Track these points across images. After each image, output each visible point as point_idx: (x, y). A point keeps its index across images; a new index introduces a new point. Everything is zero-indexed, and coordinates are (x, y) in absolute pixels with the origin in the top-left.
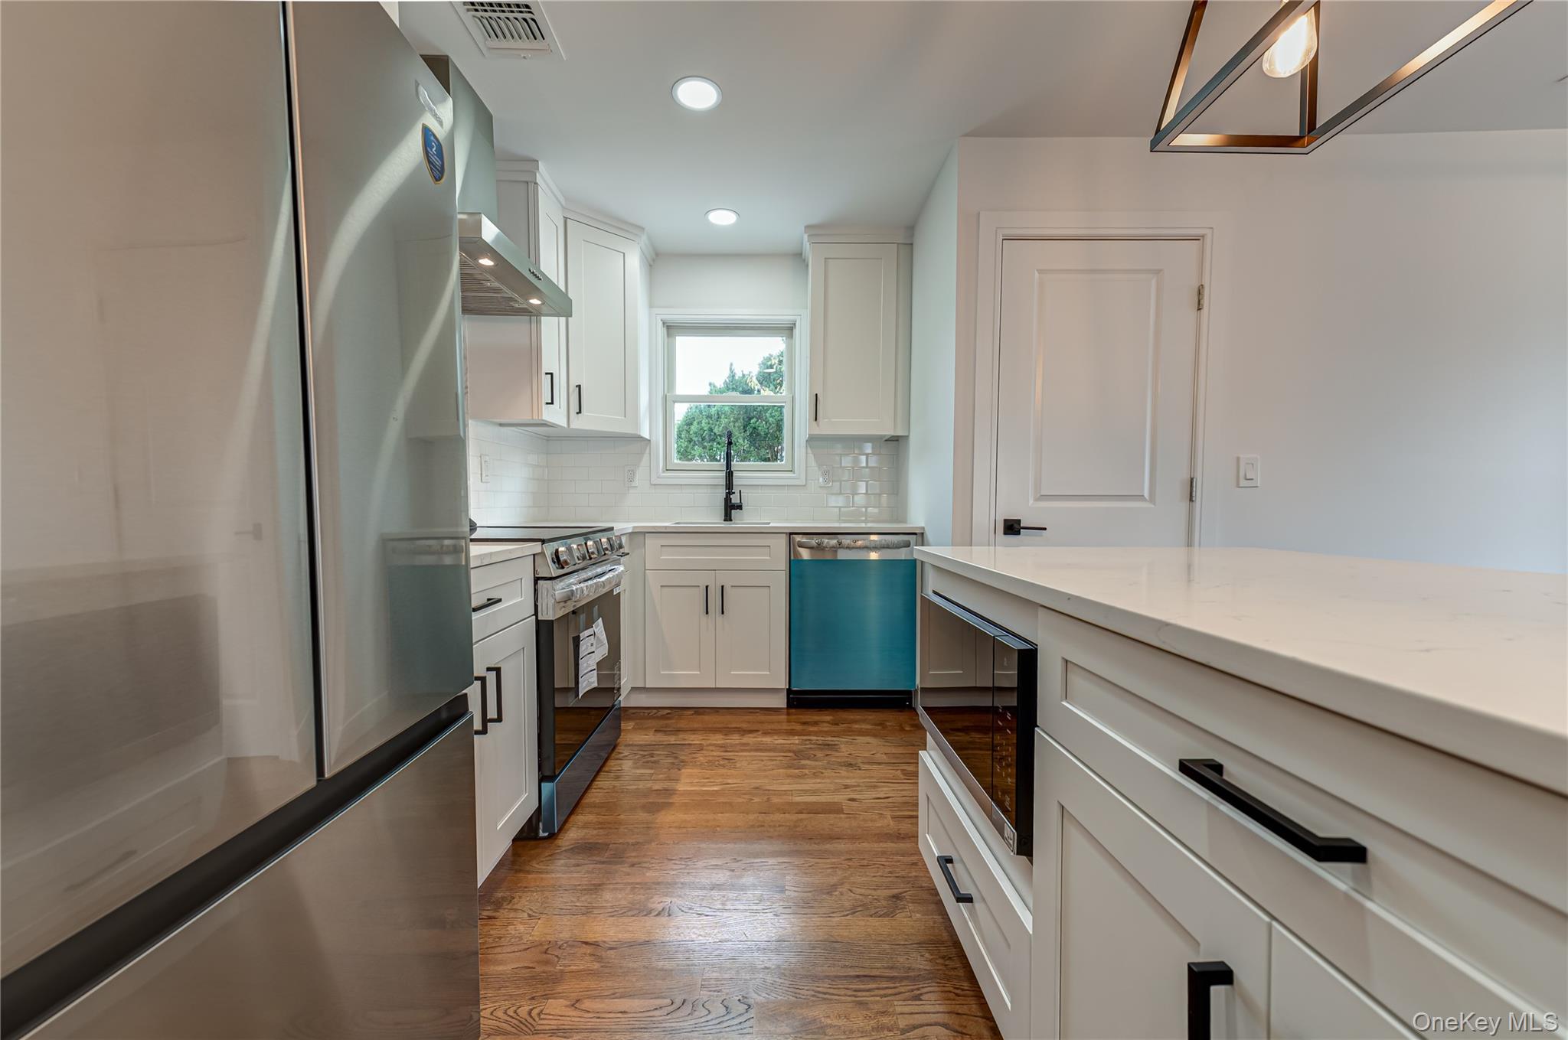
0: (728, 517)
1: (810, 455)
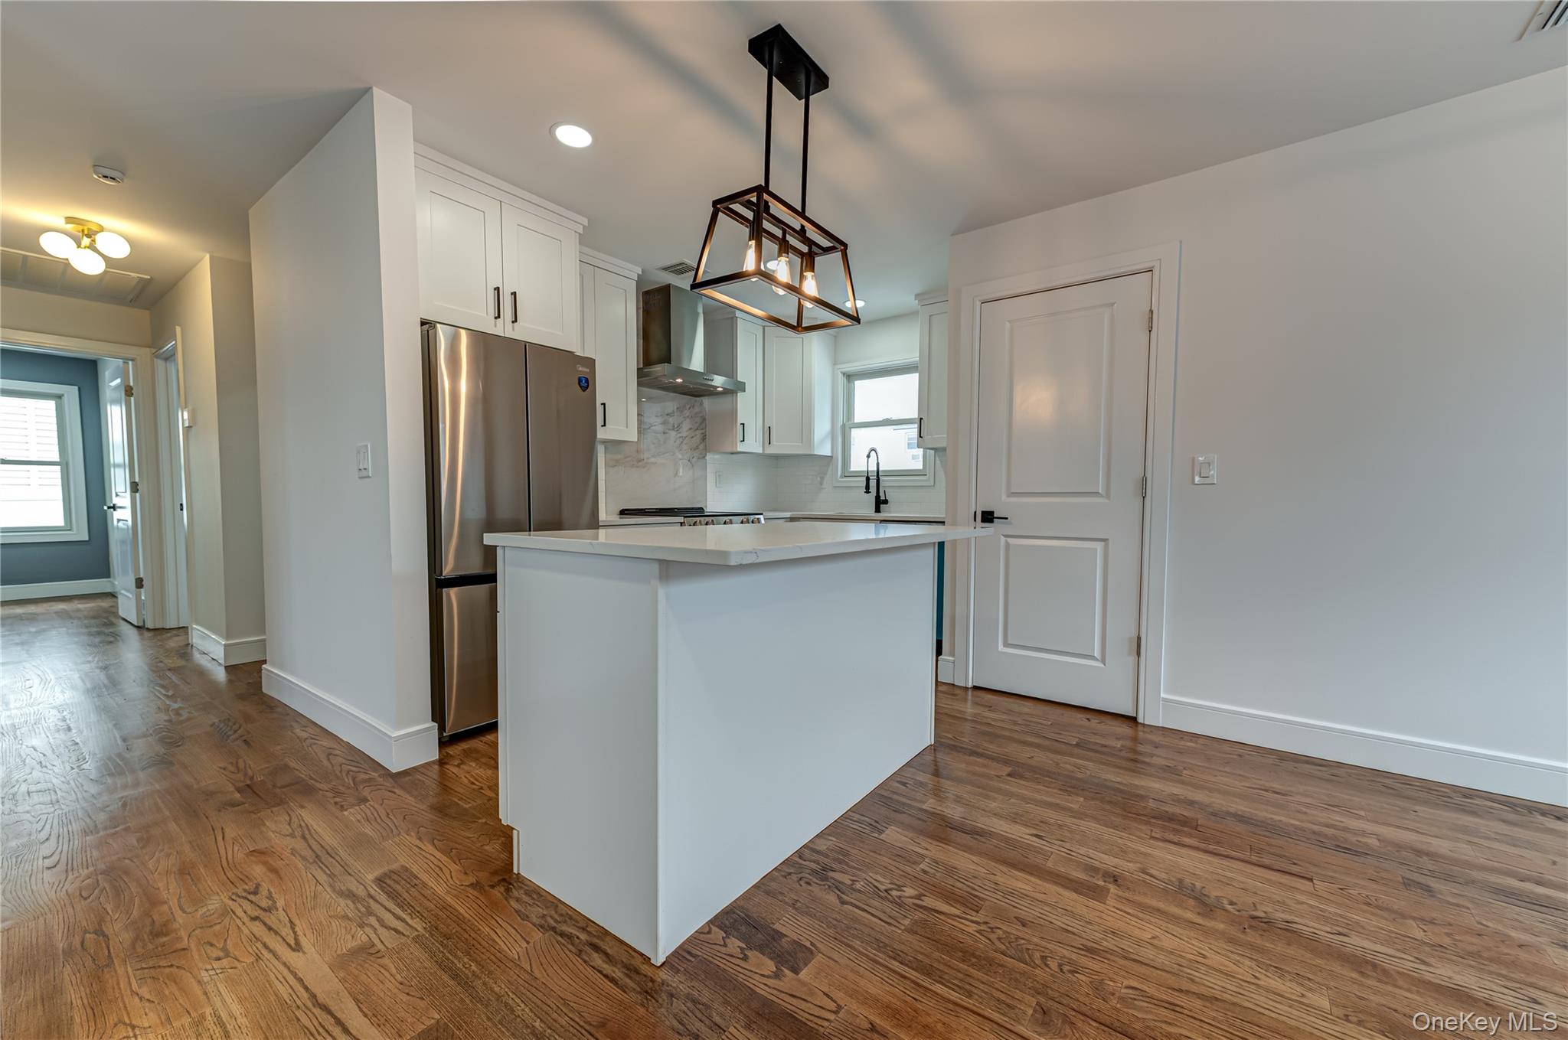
0: (878, 510)
1: (938, 462)
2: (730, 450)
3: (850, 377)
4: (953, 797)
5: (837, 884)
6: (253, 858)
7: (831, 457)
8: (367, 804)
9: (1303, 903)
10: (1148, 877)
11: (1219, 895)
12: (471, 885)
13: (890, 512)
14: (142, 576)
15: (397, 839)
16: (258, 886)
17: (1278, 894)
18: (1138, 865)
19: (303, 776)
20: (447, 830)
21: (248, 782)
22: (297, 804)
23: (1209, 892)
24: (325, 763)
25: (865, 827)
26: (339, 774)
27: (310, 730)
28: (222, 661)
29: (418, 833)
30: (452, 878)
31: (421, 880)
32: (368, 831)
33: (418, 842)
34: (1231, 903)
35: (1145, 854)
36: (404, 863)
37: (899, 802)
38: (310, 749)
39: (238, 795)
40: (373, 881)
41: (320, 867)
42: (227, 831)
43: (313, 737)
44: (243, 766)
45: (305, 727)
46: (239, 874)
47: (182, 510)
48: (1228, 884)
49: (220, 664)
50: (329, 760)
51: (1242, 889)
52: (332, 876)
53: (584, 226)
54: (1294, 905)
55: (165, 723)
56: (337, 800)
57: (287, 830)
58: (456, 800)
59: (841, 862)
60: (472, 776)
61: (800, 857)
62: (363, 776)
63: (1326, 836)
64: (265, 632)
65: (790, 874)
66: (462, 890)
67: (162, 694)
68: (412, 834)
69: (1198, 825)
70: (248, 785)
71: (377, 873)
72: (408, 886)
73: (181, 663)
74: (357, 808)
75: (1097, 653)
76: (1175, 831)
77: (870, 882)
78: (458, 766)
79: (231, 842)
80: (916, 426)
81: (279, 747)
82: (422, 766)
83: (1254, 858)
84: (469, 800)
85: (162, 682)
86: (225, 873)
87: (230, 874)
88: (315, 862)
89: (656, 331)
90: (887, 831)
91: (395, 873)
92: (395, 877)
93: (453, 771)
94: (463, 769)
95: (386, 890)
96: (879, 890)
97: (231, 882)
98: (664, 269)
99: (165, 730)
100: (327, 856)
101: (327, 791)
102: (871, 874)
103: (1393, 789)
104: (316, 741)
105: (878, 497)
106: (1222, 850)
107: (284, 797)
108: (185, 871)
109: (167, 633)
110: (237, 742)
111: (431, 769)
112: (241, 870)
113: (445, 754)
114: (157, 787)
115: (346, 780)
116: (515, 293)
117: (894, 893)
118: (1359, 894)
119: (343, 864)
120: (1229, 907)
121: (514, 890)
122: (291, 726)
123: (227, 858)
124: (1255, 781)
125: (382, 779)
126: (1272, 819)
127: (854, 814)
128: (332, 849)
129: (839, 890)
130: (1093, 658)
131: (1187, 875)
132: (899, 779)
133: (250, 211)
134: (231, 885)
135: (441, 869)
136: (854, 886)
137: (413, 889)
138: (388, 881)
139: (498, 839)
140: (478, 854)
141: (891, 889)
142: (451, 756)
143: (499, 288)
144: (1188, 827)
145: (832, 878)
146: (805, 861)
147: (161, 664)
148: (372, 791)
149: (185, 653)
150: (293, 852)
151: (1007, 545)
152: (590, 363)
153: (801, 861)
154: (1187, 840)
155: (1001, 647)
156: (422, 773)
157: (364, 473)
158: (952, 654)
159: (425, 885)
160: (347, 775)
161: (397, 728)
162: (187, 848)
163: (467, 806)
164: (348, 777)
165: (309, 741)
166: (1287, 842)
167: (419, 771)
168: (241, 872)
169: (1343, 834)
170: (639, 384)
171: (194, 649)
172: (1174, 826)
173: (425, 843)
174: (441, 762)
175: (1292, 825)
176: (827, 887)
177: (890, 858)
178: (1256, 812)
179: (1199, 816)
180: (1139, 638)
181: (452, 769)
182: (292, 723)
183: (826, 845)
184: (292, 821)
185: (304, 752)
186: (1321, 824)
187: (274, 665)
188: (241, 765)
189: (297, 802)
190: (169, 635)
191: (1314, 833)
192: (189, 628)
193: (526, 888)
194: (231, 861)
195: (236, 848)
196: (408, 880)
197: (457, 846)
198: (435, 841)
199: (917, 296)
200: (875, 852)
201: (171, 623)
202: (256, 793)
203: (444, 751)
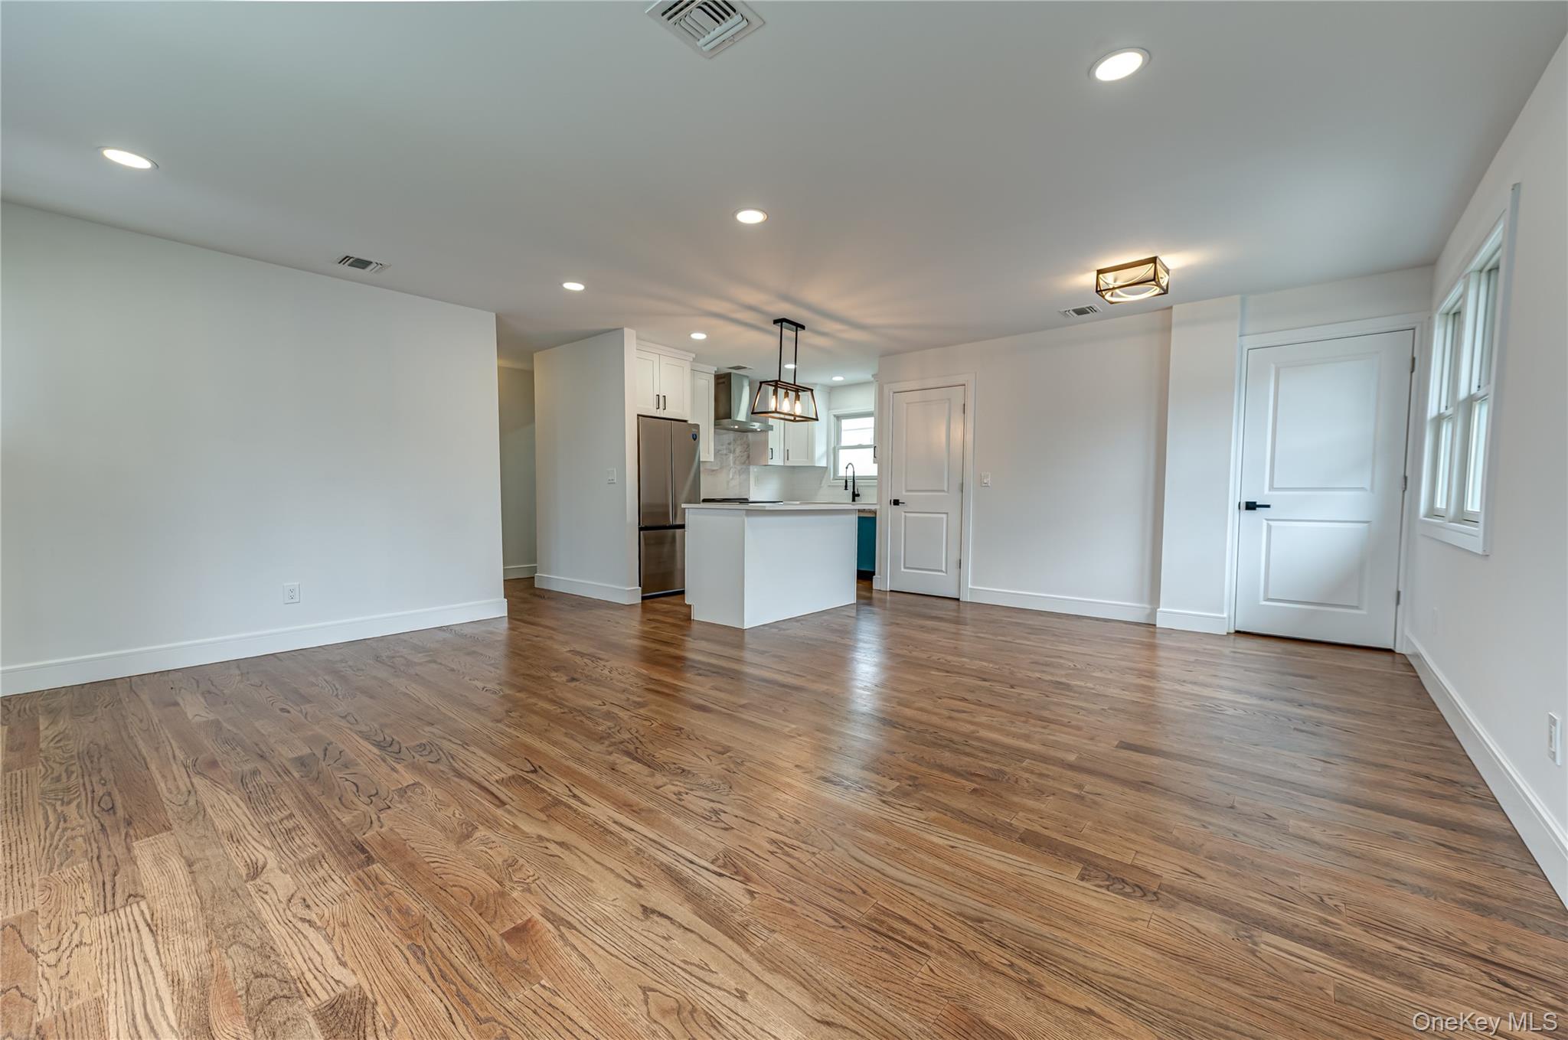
0: (854, 500)
2: (764, 464)
3: (838, 418)
7: (826, 468)
53: (693, 358)
75: (944, 569)
80: (873, 450)
82: (633, 604)
89: (723, 397)
98: (729, 368)
105: (854, 492)
111: (637, 606)
116: (665, 395)
121: (695, 626)
130: (942, 571)
143: (659, 395)
151: (905, 516)
152: (697, 426)
155: (903, 569)
157: (611, 482)
158: (880, 574)
170: (715, 428)
180: (960, 561)
187: (544, 573)
199: (873, 376)
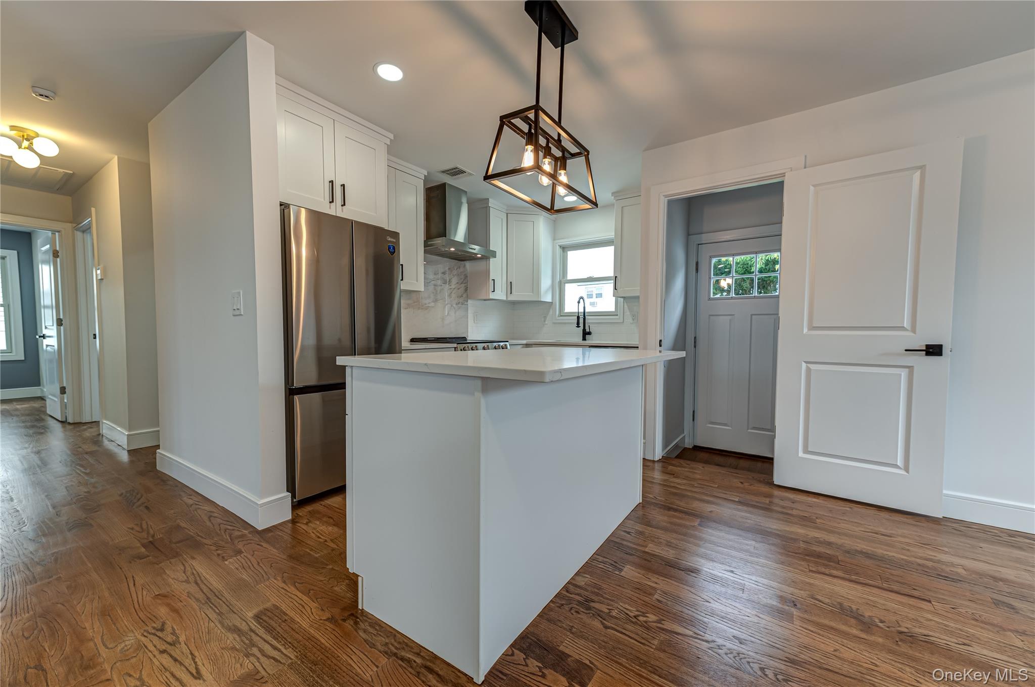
0: (584, 339)
1: (626, 306)
2: (485, 298)
3: (565, 249)
4: (665, 542)
5: (599, 612)
6: (159, 601)
7: (552, 302)
8: (242, 555)
9: (931, 620)
10: (817, 602)
11: (871, 615)
12: (328, 620)
13: (592, 340)
14: (65, 385)
15: (267, 583)
16: (163, 624)
17: (913, 614)
18: (808, 592)
19: (192, 534)
20: (304, 575)
21: (151, 539)
22: (188, 556)
23: (863, 613)
24: (208, 523)
25: (608, 566)
26: (219, 532)
27: (195, 499)
28: (125, 447)
29: (283, 577)
30: (312, 614)
31: (289, 616)
32: (245, 576)
33: (283, 585)
34: (882, 622)
35: (810, 584)
36: (275, 603)
37: (628, 547)
38: (195, 512)
39: (143, 550)
40: (251, 618)
41: (210, 607)
42: (137, 579)
43: (197, 503)
44: (146, 526)
45: (191, 495)
46: (148, 615)
47: (95, 338)
48: (874, 606)
49: (124, 449)
50: (210, 521)
51: (885, 610)
52: (220, 614)
53: (391, 140)
54: (925, 622)
55: (85, 494)
56: (219, 552)
57: (182, 577)
58: (308, 550)
59: (597, 594)
60: (318, 532)
61: (567, 591)
62: (237, 533)
63: (928, 567)
64: (159, 426)
65: (562, 605)
66: (322, 624)
67: (81, 471)
68: (279, 578)
69: (839, 561)
70: (150, 542)
71: (255, 611)
72: (280, 621)
73: (94, 448)
74: (235, 558)
76: (826, 566)
77: (622, 611)
78: (307, 524)
79: (141, 588)
80: (612, 281)
81: (172, 511)
82: (281, 524)
83: (885, 585)
84: (318, 551)
85: (81, 463)
86: (137, 613)
87: (141, 614)
88: (206, 603)
89: (435, 215)
90: (625, 569)
91: (269, 611)
92: (269, 614)
93: (303, 527)
94: (311, 526)
95: (263, 625)
96: (630, 616)
97: (142, 621)
98: (443, 172)
99: (85, 499)
100: (215, 598)
101: (211, 545)
102: (621, 604)
103: (960, 531)
104: (200, 507)
105: (584, 330)
106: (862, 580)
107: (178, 550)
108: (106, 613)
109: (83, 426)
110: (141, 508)
111: (287, 527)
112: (150, 611)
113: (296, 515)
114: (81, 544)
115: (225, 536)
116: (344, 185)
117: (641, 618)
118: (966, 612)
119: (228, 604)
120: (881, 625)
121: (361, 623)
122: (180, 495)
123: (138, 602)
124: (867, 526)
125: (251, 535)
126: (887, 555)
127: (598, 557)
128: (219, 592)
129: (601, 618)
131: (844, 600)
132: (624, 529)
133: (149, 124)
134: (143, 624)
135: (303, 607)
136: (611, 614)
137: (284, 624)
138: (265, 618)
139: (343, 582)
140: (330, 594)
141: (638, 616)
142: (301, 516)
143: (333, 181)
144: (833, 562)
145: (594, 607)
146: (571, 594)
147: (81, 449)
148: (245, 544)
149: (98, 441)
150: (189, 595)
152: (396, 235)
153: (568, 594)
154: (835, 572)
156: (281, 530)
157: (237, 313)
159: (293, 620)
160: (225, 532)
161: (262, 497)
162: (107, 594)
163: (317, 556)
164: (225, 534)
165: (194, 506)
166: (904, 572)
167: (278, 529)
168: (150, 613)
169: (939, 565)
170: (425, 252)
171: (104, 438)
172: (823, 562)
173: (290, 586)
174: (294, 521)
175: (902, 559)
176: (591, 615)
177: (632, 591)
178: (875, 550)
179: (838, 554)
181: (302, 526)
182: (181, 493)
183: (584, 581)
184: (186, 570)
185: (192, 515)
186: (921, 558)
187: (165, 449)
188: (144, 526)
189: (189, 554)
190: (85, 427)
191: (919, 565)
192: (100, 422)
193: (370, 621)
194: (141, 604)
195: (145, 593)
196: (280, 617)
197: (313, 587)
198: (296, 584)
199: (613, 194)
200: (620, 586)
201: (86, 419)
202: (157, 548)
203: (295, 513)
